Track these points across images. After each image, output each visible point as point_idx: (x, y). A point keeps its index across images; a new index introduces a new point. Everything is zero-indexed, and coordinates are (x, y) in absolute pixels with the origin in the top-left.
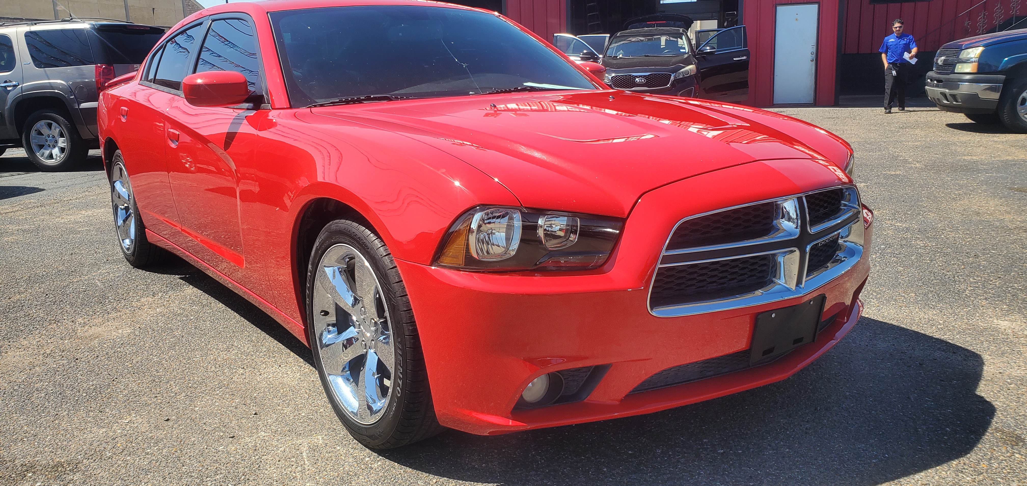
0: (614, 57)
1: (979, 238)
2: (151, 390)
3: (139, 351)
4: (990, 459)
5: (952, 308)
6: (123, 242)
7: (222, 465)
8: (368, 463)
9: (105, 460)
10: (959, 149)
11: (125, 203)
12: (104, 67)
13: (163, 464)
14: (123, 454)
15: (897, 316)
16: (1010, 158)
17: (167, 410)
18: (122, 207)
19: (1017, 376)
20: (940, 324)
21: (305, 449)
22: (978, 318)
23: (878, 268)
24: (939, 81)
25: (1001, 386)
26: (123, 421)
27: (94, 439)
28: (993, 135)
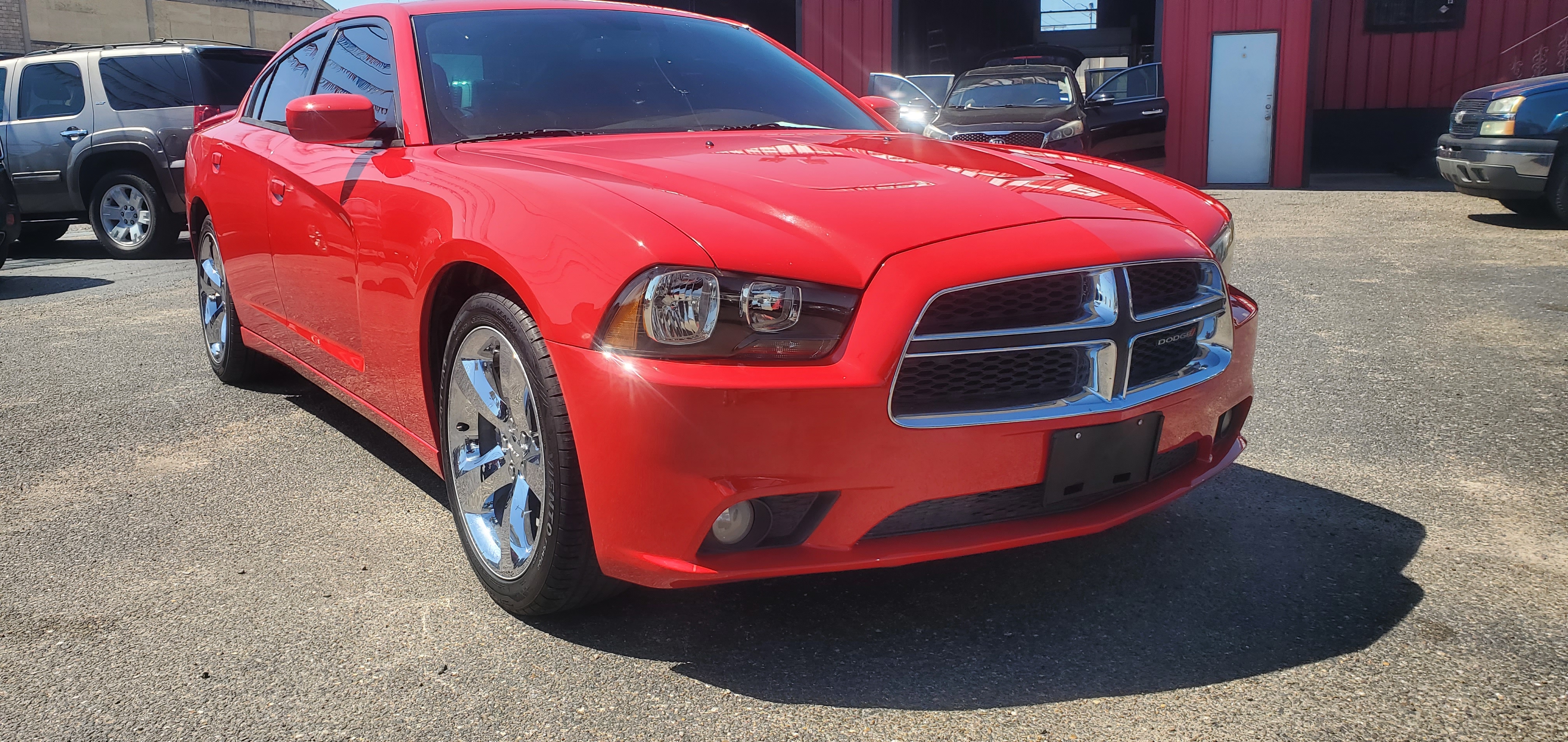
0: (959, 107)
1: (1472, 372)
2: (226, 537)
3: (217, 488)
4: (1398, 656)
5: (1401, 464)
6: (211, 347)
7: (309, 629)
8: (509, 632)
9: (152, 617)
10: (1479, 250)
11: (217, 292)
12: (207, 108)
13: (229, 625)
14: (178, 611)
15: (1316, 472)
16: (1555, 263)
17: (244, 562)
18: (213, 297)
19: (1472, 554)
20: (1377, 483)
21: (425, 613)
22: (1437, 477)
23: (1305, 408)
24: (1456, 148)
25: (1443, 565)
26: (184, 572)
27: (140, 592)
28: (1539, 231)
